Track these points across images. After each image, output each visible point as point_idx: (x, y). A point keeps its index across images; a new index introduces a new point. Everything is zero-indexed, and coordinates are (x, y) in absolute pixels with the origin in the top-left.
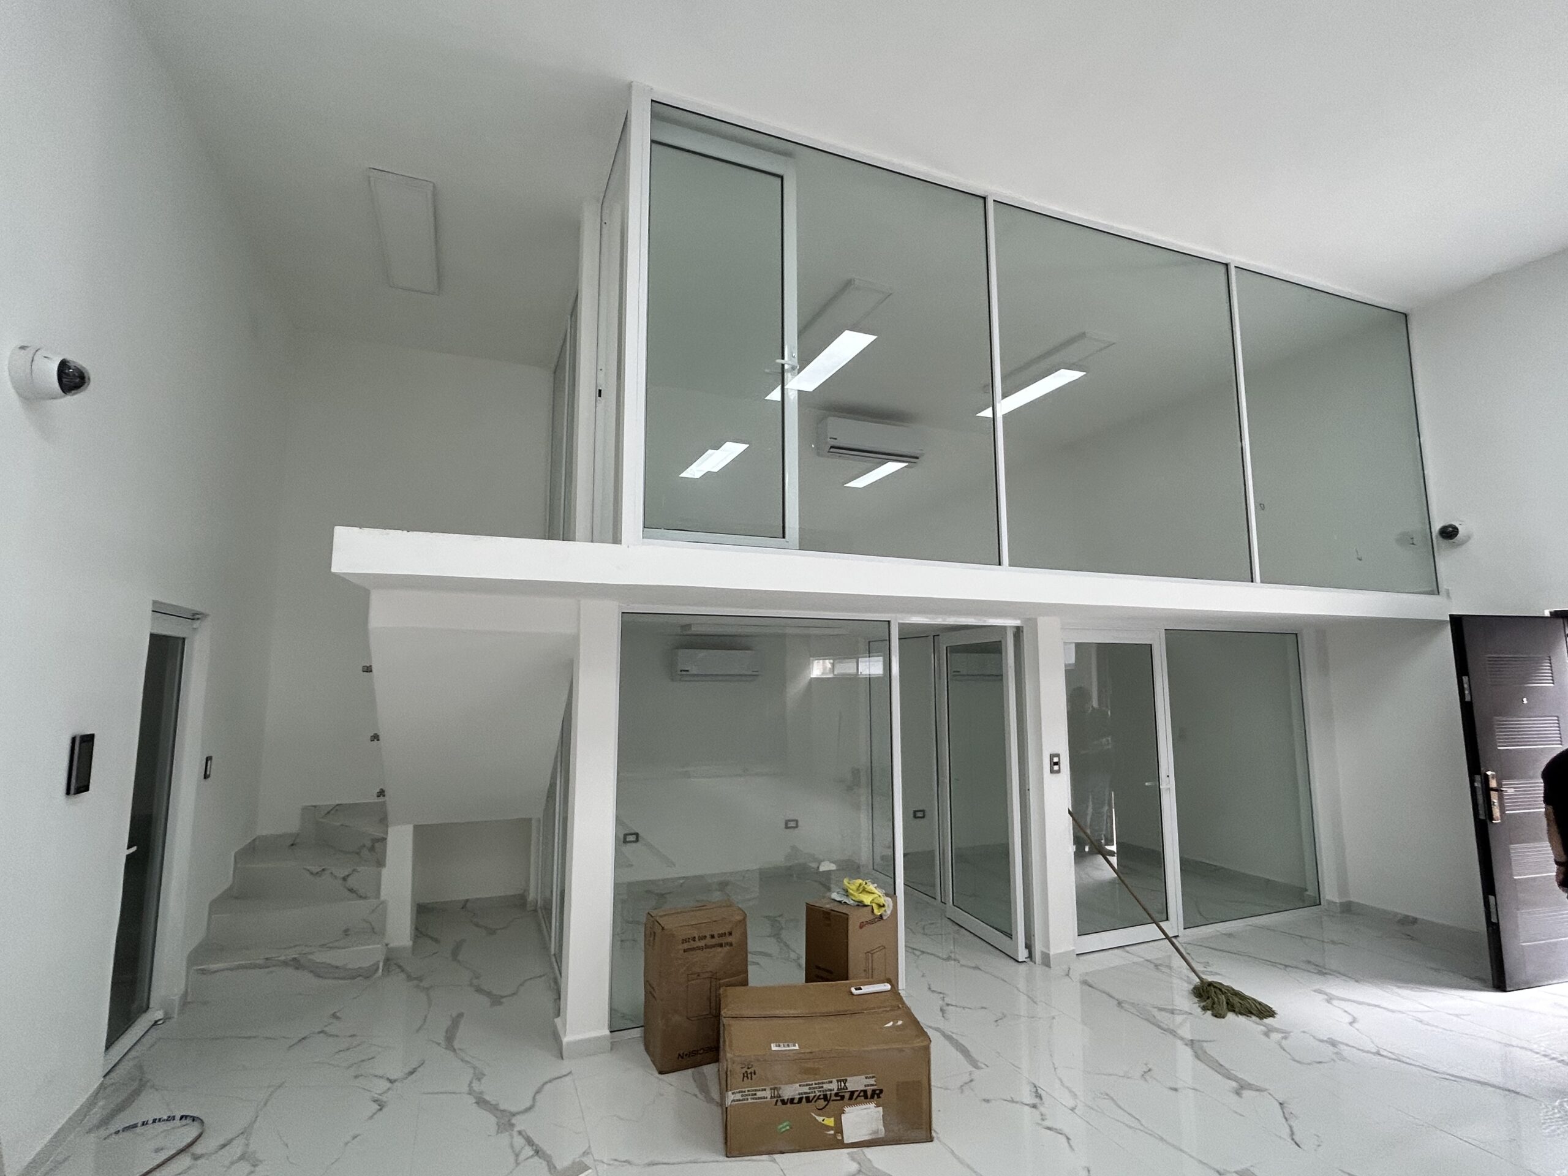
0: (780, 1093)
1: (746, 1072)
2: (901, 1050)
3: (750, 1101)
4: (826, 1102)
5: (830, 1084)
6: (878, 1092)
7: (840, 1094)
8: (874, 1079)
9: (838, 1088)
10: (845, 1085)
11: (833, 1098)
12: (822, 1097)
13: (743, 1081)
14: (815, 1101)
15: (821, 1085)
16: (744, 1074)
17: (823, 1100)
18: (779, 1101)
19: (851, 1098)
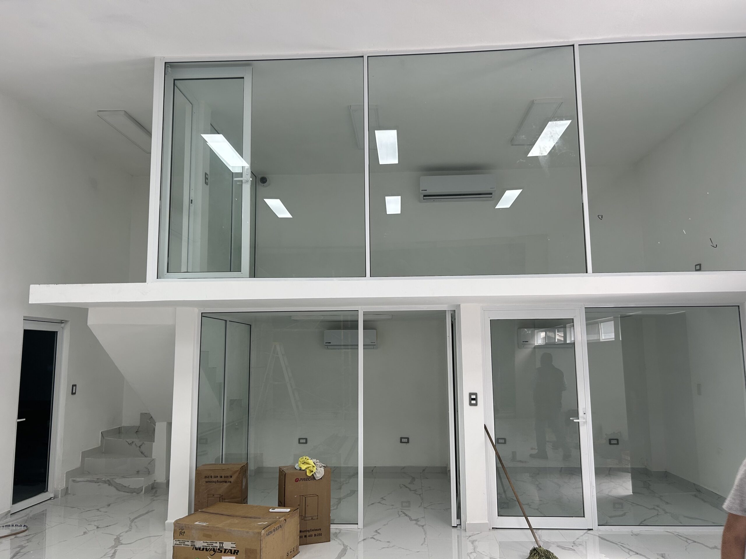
0: (195, 544)
1: (181, 531)
2: (247, 532)
3: (182, 545)
4: (214, 552)
5: (216, 544)
6: (236, 551)
7: (220, 549)
8: (235, 545)
9: (220, 547)
10: (222, 546)
11: (217, 551)
12: (212, 549)
13: (180, 536)
14: (210, 551)
15: (212, 544)
16: (180, 532)
17: (213, 551)
18: (194, 548)
19: (225, 552)
